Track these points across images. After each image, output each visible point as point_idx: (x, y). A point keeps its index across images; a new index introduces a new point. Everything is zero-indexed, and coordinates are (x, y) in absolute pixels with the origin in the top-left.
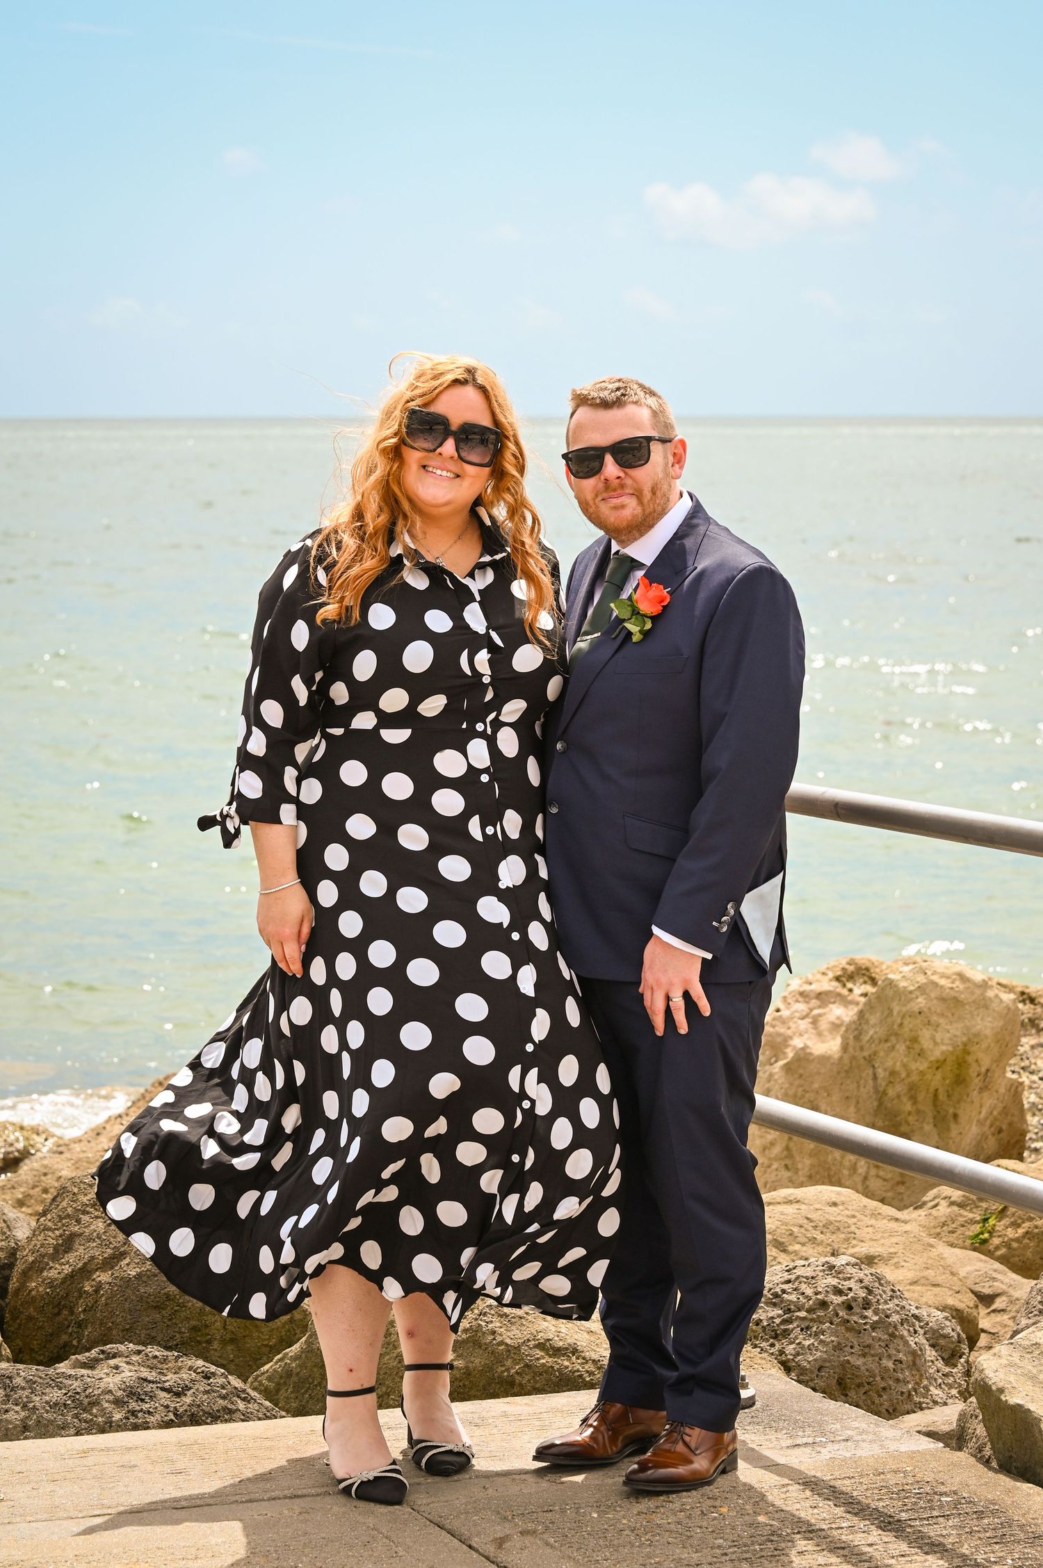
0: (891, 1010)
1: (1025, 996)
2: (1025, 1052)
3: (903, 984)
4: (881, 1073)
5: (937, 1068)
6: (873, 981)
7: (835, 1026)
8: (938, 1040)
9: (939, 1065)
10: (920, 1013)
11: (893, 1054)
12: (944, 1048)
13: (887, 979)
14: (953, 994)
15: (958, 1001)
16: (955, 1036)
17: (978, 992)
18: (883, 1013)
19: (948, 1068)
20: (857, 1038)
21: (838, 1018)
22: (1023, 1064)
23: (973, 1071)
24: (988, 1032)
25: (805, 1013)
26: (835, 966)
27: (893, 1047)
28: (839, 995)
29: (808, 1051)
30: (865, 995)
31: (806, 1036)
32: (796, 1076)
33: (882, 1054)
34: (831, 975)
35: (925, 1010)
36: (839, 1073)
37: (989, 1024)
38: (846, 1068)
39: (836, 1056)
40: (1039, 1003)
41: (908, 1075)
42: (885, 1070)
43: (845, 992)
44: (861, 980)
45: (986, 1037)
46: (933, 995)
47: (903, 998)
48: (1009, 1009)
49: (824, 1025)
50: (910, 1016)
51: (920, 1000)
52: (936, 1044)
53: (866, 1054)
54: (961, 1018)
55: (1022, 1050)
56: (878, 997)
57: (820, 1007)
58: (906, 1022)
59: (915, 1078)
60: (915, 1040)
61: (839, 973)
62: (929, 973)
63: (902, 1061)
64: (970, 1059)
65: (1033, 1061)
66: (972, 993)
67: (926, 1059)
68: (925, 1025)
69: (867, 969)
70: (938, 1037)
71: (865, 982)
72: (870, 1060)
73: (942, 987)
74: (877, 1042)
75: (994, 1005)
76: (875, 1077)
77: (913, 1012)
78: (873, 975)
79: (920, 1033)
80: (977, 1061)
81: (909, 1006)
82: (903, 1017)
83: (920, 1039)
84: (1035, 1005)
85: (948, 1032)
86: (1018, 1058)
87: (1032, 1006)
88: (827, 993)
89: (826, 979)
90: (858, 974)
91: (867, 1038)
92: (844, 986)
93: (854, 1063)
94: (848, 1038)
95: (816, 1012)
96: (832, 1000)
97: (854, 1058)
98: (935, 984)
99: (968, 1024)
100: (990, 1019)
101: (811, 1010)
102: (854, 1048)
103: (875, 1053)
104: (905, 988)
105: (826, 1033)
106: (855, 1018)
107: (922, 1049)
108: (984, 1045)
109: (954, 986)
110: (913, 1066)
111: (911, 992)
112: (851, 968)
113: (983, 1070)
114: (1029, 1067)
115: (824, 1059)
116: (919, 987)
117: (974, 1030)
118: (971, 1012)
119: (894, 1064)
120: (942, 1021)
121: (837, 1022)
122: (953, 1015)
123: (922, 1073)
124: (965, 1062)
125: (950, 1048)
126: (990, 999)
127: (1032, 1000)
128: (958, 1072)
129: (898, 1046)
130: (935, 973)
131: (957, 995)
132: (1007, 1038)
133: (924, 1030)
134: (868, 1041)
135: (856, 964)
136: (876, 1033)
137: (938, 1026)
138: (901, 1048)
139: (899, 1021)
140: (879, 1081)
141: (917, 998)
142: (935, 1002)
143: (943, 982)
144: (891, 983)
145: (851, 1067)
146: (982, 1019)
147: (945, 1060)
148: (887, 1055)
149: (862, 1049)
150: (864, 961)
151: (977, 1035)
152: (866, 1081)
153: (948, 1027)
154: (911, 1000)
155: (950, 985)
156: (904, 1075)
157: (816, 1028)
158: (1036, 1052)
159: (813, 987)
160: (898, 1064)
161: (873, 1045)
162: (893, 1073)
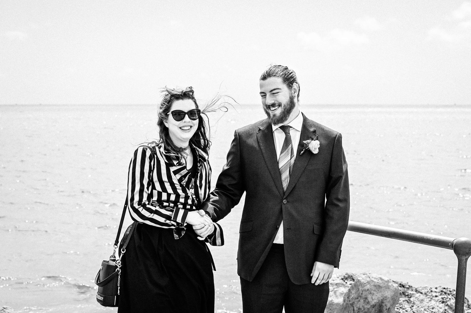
0: (359, 289)
1: (401, 285)
2: (401, 303)
3: (362, 281)
4: (355, 309)
5: (373, 307)
6: (353, 280)
7: (342, 294)
8: (374, 299)
9: (374, 306)
10: (368, 290)
11: (360, 303)
12: (375, 301)
13: (357, 279)
14: (378, 284)
15: (380, 286)
16: (379, 297)
17: (386, 283)
18: (356, 290)
19: (376, 307)
20: (348, 298)
21: (342, 291)
22: (400, 306)
23: (384, 308)
24: (389, 296)
25: (332, 290)
26: (341, 275)
27: (359, 301)
28: (343, 284)
29: (333, 301)
30: (351, 284)
31: (332, 297)
32: (329, 309)
33: (356, 303)
34: (340, 278)
35: (370, 289)
36: (342, 308)
37: (389, 294)
38: (345, 307)
39: (342, 303)
40: (406, 287)
41: (364, 309)
42: (357, 308)
43: (344, 283)
44: (350, 280)
45: (389, 298)
46: (372, 284)
47: (362, 285)
48: (396, 289)
49: (338, 293)
50: (365, 291)
51: (368, 286)
52: (373, 300)
53: (351, 303)
54: (381, 292)
55: (400, 302)
56: (355, 285)
57: (337, 288)
58: (363, 293)
59: (366, 310)
60: (366, 298)
61: (343, 277)
62: (371, 277)
63: (362, 305)
64: (383, 304)
65: (404, 305)
66: (384, 284)
67: (370, 304)
68: (369, 294)
69: (352, 276)
70: (374, 298)
71: (351, 280)
72: (352, 305)
73: (375, 282)
74: (354, 299)
75: (391, 288)
76: (354, 310)
77: (366, 290)
78: (353, 278)
79: (368, 296)
80: (386, 305)
81: (364, 288)
82: (363, 291)
83: (368, 298)
84: (404, 288)
85: (377, 296)
86: (399, 304)
87: (403, 288)
88: (339, 284)
89: (339, 279)
90: (349, 278)
91: (351, 297)
92: (344, 281)
93: (347, 306)
94: (345, 298)
95: (335, 289)
96: (341, 286)
97: (347, 304)
98: (373, 281)
99: (383, 294)
100: (390, 292)
101: (334, 289)
102: (347, 301)
103: (354, 302)
104: (363, 282)
105: (339, 296)
106: (348, 291)
107: (368, 302)
108: (388, 300)
109: (379, 281)
110: (366, 307)
111: (365, 283)
112: (346, 276)
113: (388, 308)
114: (402, 307)
115: (338, 304)
116: (368, 282)
117: (385, 296)
118: (384, 290)
119: (360, 306)
120: (375, 292)
121: (342, 293)
122: (378, 290)
123: (368, 309)
124: (382, 305)
125: (377, 301)
126: (390, 286)
127: (403, 286)
128: (380, 308)
129: (361, 300)
130: (372, 278)
131: (380, 285)
132: (395, 298)
133: (369, 295)
134: (352, 299)
135: (348, 275)
136: (354, 296)
137: (373, 294)
138: (362, 301)
139: (361, 292)
140: (355, 311)
141: (367, 285)
142: (373, 286)
143: (375, 280)
144: (359, 281)
145: (346, 307)
146: (387, 292)
147: (376, 305)
148: (358, 303)
149: (350, 301)
150: (350, 274)
151: (386, 297)
152: (351, 311)
153: (377, 294)
154: (365, 286)
155: (377, 281)
156: (363, 309)
157: (335, 295)
158: (405, 302)
159: (335, 282)
160: (361, 306)
161: (353, 300)
162: (359, 309)
